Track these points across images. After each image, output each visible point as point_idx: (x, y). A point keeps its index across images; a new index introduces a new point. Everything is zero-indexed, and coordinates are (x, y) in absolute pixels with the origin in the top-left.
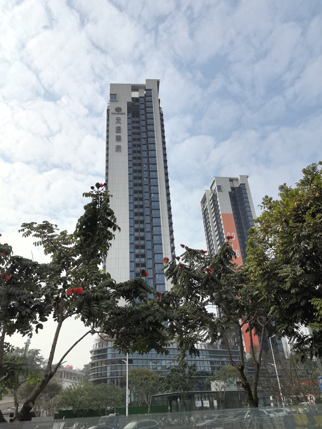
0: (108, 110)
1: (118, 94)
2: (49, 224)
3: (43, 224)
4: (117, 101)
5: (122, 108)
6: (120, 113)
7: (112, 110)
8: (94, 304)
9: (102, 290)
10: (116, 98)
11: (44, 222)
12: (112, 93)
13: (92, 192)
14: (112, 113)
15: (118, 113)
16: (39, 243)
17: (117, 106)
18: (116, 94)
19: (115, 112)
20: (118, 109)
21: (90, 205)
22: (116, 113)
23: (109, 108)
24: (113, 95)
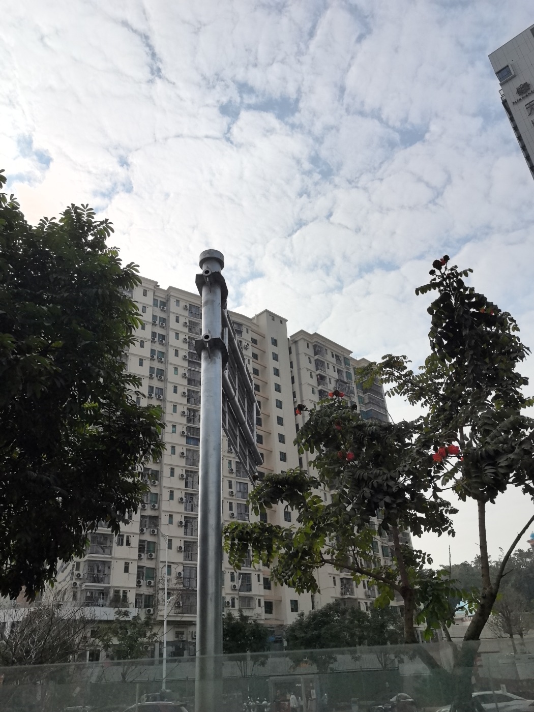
0: (505, 103)
1: (511, 63)
2: (394, 357)
3: (385, 360)
4: (514, 76)
5: (528, 82)
6: (530, 92)
7: (513, 97)
8: (485, 466)
9: (498, 439)
10: (509, 72)
11: (383, 358)
12: (500, 68)
13: (435, 279)
14: (515, 103)
15: (525, 95)
16: (393, 390)
17: (518, 86)
18: (508, 66)
19: (518, 97)
20: (523, 89)
21: (436, 304)
22: (521, 97)
23: (504, 98)
24: (502, 72)
